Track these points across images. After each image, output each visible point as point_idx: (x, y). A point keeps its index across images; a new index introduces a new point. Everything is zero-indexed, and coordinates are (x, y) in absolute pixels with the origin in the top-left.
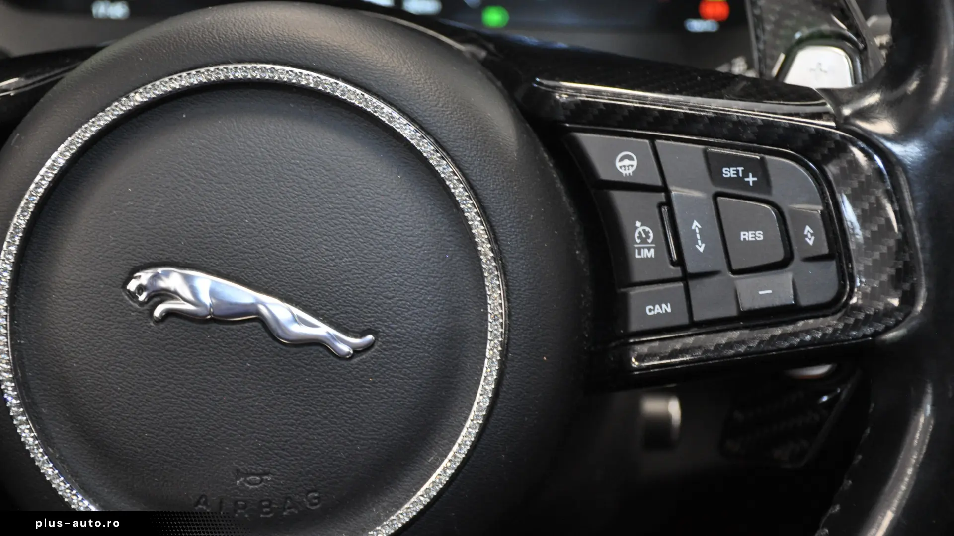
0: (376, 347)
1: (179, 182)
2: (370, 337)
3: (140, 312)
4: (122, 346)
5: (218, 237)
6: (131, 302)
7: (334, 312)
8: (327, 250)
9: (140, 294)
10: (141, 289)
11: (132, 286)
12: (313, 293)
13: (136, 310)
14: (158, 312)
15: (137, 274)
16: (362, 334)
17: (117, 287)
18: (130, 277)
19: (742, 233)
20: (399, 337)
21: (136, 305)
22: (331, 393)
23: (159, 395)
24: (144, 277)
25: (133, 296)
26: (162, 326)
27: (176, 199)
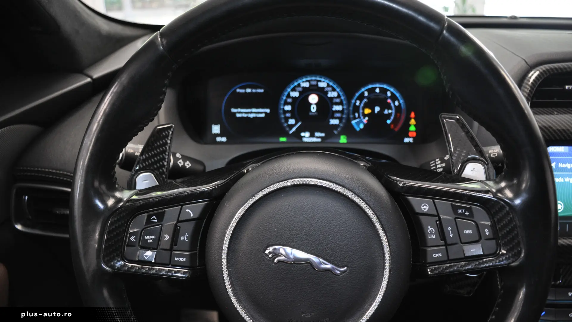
0: (348, 271)
1: (282, 217)
2: (346, 268)
3: (270, 261)
4: (264, 272)
5: (295, 236)
6: (267, 257)
7: (334, 260)
8: (331, 239)
9: (270, 255)
10: (270, 253)
11: (267, 252)
12: (327, 254)
13: (268, 260)
14: (276, 261)
15: (268, 248)
16: (343, 267)
17: (262, 252)
18: (266, 249)
19: (465, 231)
20: (355, 268)
21: (268, 258)
22: (333, 286)
23: (276, 288)
24: (270, 249)
25: (267, 255)
26: (277, 265)
27: (281, 223)
